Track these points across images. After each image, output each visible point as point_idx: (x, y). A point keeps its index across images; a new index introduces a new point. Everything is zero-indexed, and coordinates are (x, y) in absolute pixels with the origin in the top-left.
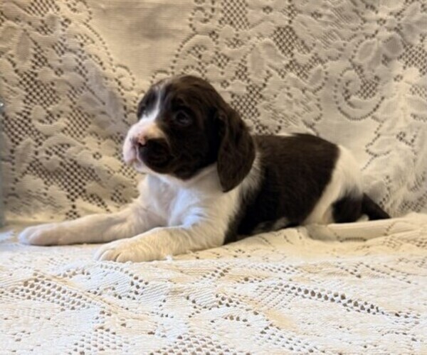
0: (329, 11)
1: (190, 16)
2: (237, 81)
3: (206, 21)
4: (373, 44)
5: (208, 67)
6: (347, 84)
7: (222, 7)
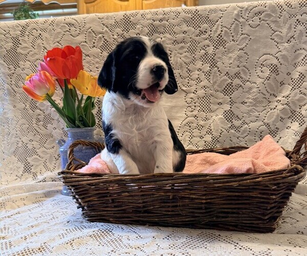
0: (250, 100)
1: (185, 110)
2: (207, 135)
3: (192, 111)
4: (275, 112)
5: (193, 131)
6: (261, 133)
7: (199, 105)
